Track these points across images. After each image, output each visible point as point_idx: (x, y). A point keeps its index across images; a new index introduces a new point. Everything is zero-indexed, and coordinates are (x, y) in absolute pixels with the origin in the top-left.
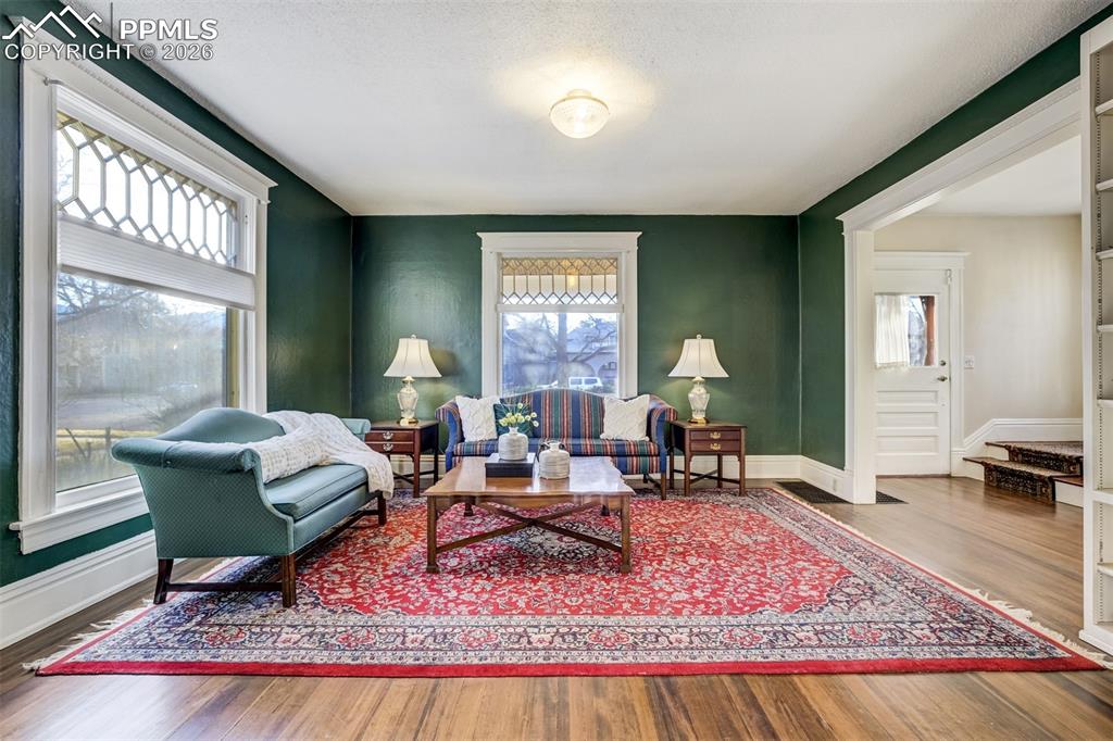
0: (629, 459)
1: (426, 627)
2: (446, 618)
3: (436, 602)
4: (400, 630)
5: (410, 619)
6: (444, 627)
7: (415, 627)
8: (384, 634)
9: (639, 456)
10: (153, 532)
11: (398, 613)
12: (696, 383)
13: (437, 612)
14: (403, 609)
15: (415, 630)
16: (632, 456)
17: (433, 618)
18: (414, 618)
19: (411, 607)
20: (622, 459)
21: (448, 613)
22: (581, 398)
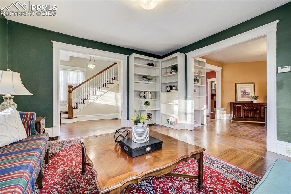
1: (215, 166)
2: (208, 166)
3: (208, 171)
4: (223, 169)
5: (219, 171)
6: (210, 164)
7: (218, 168)
8: (228, 170)
11: (223, 175)
13: (209, 169)
14: (220, 175)
15: (218, 167)
17: (212, 168)
18: (218, 171)
19: (217, 174)
21: (206, 167)
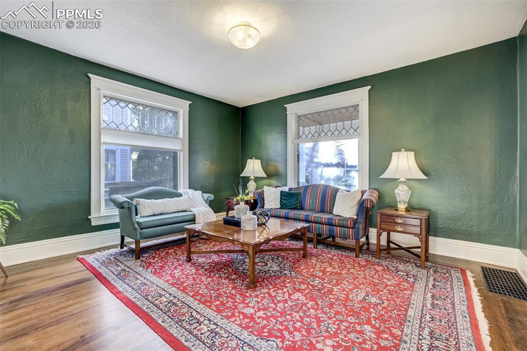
0: (335, 228)
9: (342, 227)
10: (119, 229)
12: (401, 182)
16: (338, 226)
20: (331, 227)
22: (328, 189)
